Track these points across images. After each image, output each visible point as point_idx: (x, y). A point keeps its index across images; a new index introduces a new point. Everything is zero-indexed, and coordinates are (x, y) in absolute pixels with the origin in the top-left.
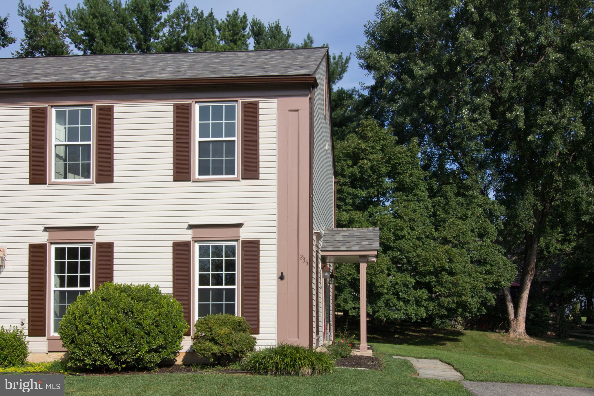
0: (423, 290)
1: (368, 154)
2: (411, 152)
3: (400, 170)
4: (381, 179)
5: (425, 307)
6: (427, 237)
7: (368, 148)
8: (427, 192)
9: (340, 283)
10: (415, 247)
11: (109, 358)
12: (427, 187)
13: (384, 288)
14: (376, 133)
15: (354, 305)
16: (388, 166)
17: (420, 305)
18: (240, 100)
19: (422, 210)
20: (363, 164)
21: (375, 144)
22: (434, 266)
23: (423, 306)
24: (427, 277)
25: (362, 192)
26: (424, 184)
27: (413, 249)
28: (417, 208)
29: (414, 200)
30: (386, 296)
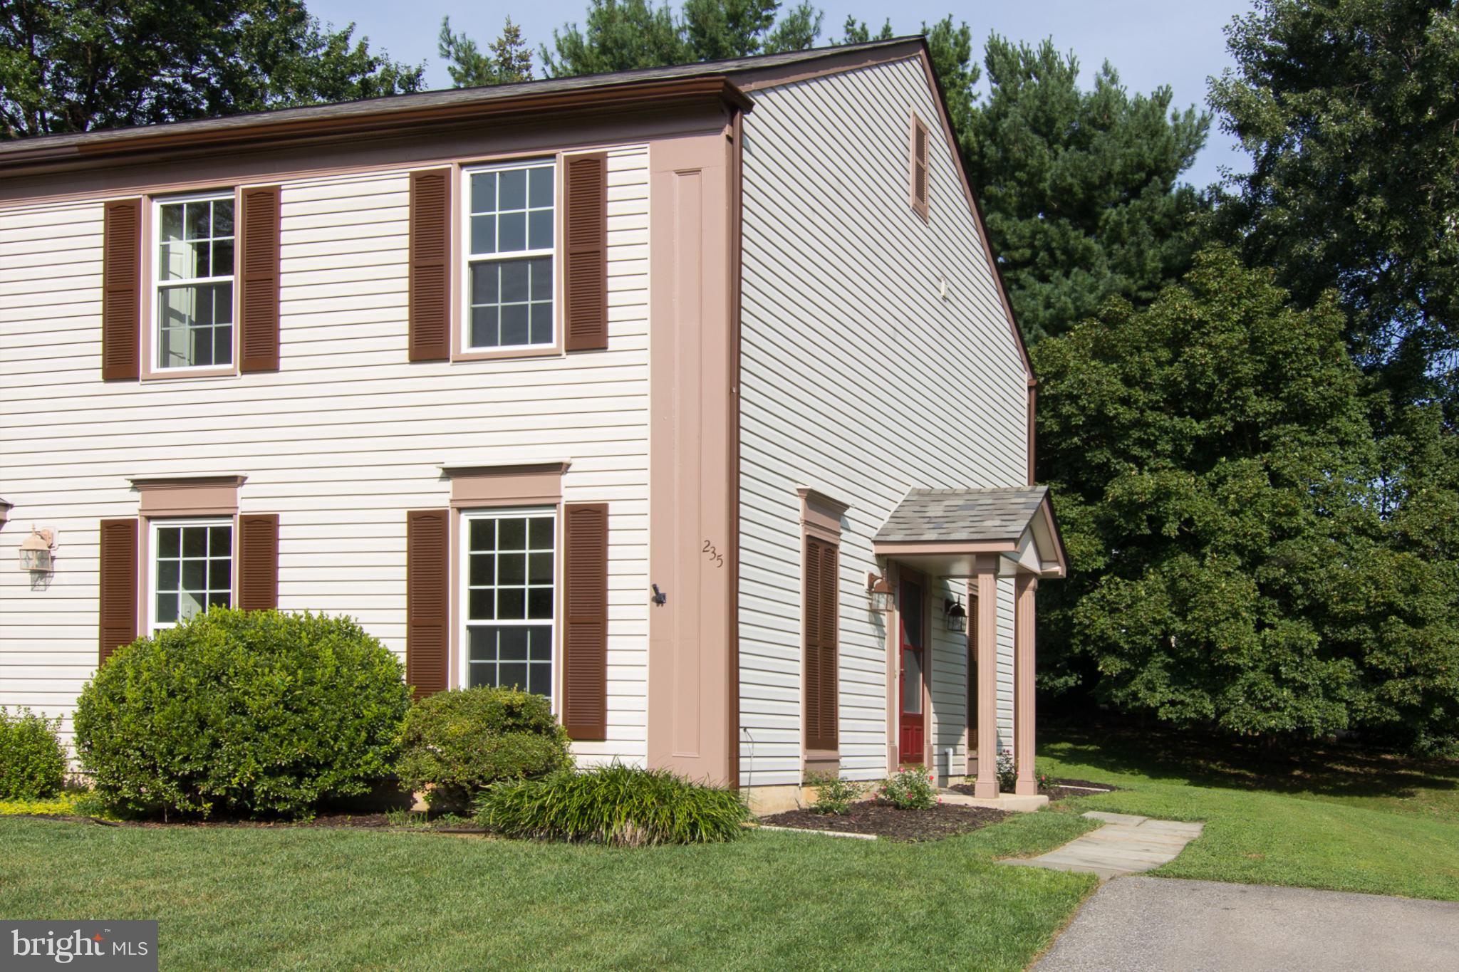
0: (1344, 661)
1: (1210, 332)
2: (1320, 326)
3: (1291, 369)
4: (1239, 393)
5: (1346, 701)
6: (1360, 531)
7: (1208, 318)
8: (1366, 423)
9: (1133, 642)
10: (1325, 558)
11: (172, 787)
12: (1368, 411)
13: (1242, 654)
14: (1232, 279)
15: (1171, 695)
16: (1260, 361)
17: (1335, 698)
18: (562, 154)
19: (1351, 467)
20: (1192, 357)
21: (1226, 308)
22: (1368, 602)
23: (1341, 700)
24: (1352, 630)
25: (1195, 424)
26: (1360, 404)
27: (1321, 560)
28: (1338, 462)
29: (1330, 444)
30: (1252, 675)
